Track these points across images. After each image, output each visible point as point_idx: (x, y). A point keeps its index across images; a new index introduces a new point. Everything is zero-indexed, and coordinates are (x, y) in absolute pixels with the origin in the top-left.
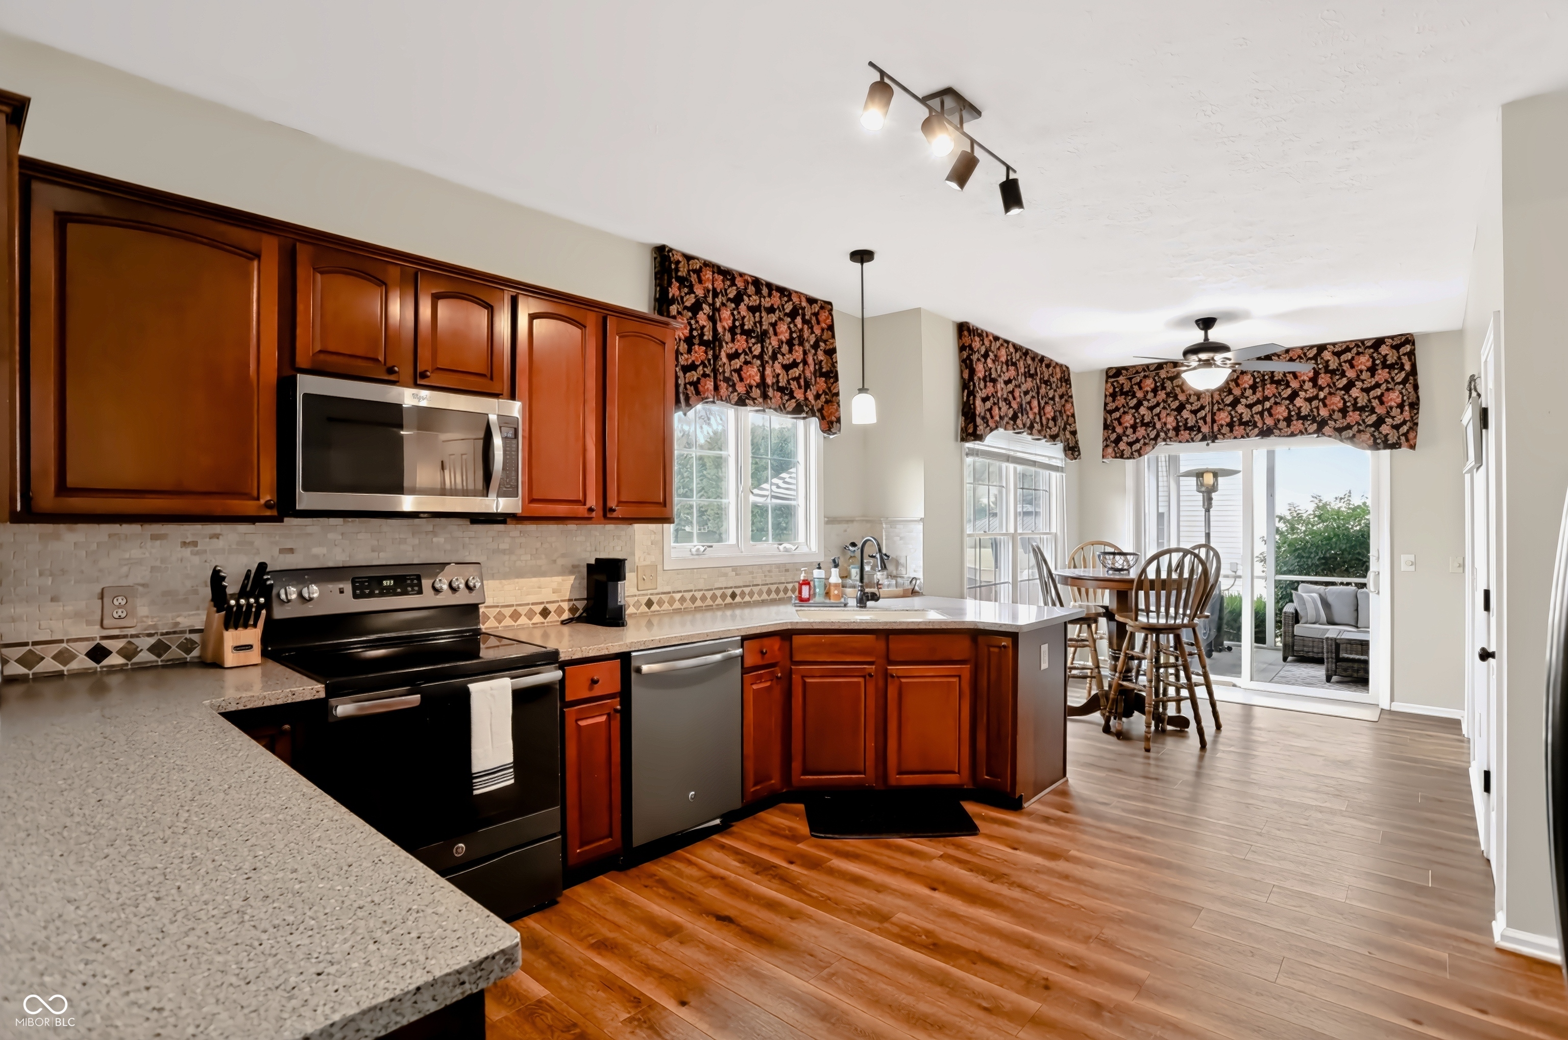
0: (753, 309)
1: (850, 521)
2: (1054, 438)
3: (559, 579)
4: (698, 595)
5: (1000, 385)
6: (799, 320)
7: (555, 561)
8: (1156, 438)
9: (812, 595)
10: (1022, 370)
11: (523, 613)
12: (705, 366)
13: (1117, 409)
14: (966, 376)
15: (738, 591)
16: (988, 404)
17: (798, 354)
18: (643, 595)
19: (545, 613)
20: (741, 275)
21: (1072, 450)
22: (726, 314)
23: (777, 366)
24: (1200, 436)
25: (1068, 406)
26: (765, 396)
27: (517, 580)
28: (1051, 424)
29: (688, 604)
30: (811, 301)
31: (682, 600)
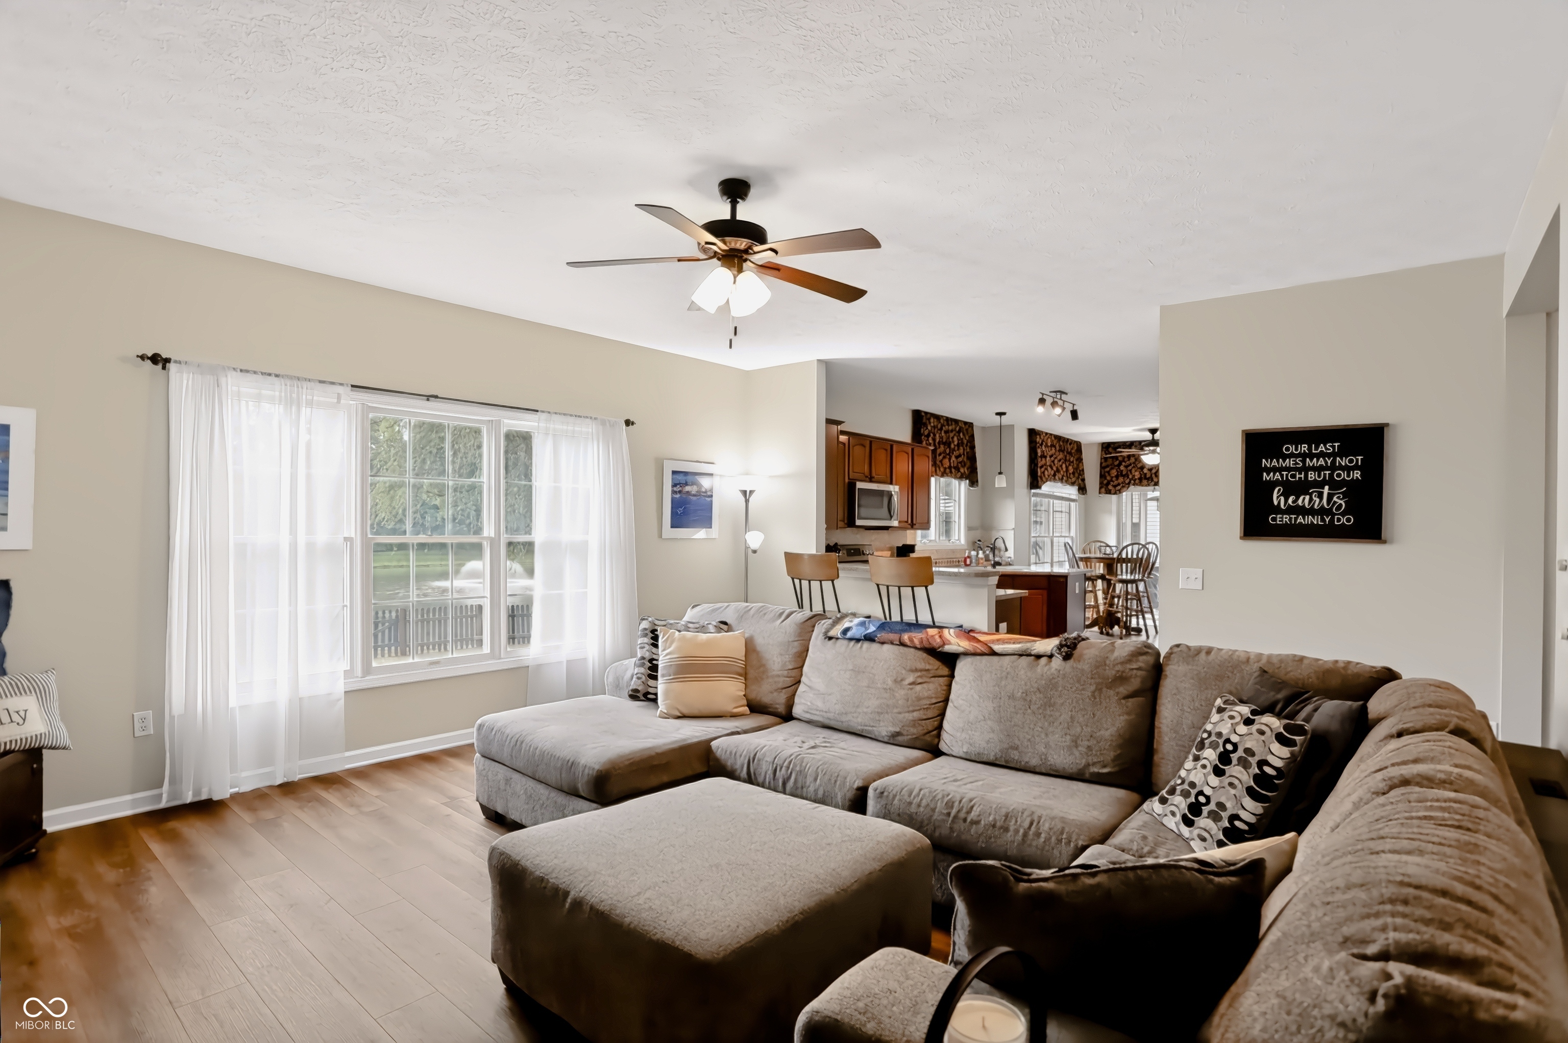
0: (946, 432)
1: (976, 529)
2: (1073, 484)
5: (1048, 458)
6: (961, 434)
8: (1129, 484)
9: (971, 562)
10: (1058, 449)
13: (1107, 466)
14: (1033, 456)
16: (1043, 469)
17: (962, 450)
20: (942, 416)
21: (1082, 490)
22: (937, 436)
23: (953, 456)
24: (1153, 483)
25: (1081, 464)
26: (951, 472)
28: (1072, 476)
30: (966, 423)
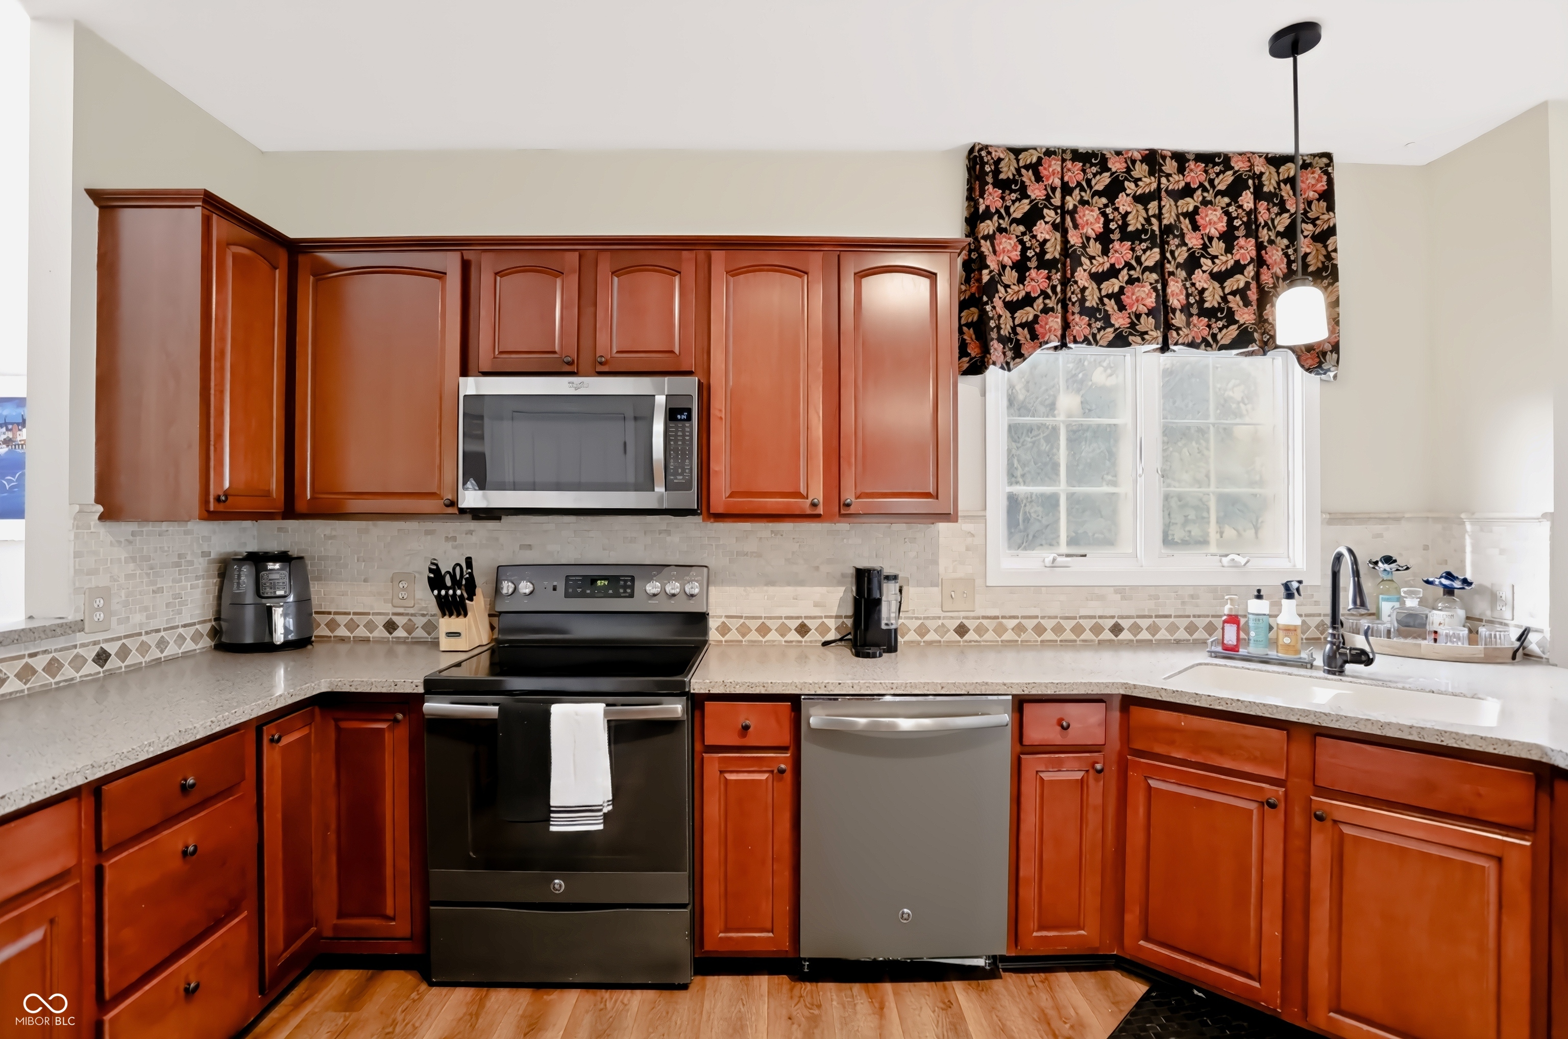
0: (1144, 199)
1: (1396, 518)
3: (823, 590)
4: (1049, 624)
6: (1248, 197)
7: (817, 568)
9: (1243, 641)
11: (774, 627)
12: (1047, 296)
15: (1125, 623)
17: (1245, 249)
18: (952, 618)
19: (803, 630)
20: (1121, 152)
22: (1088, 215)
23: (1198, 277)
26: (1168, 327)
27: (765, 588)
29: (1030, 635)
30: (1280, 160)
31: (1020, 629)
